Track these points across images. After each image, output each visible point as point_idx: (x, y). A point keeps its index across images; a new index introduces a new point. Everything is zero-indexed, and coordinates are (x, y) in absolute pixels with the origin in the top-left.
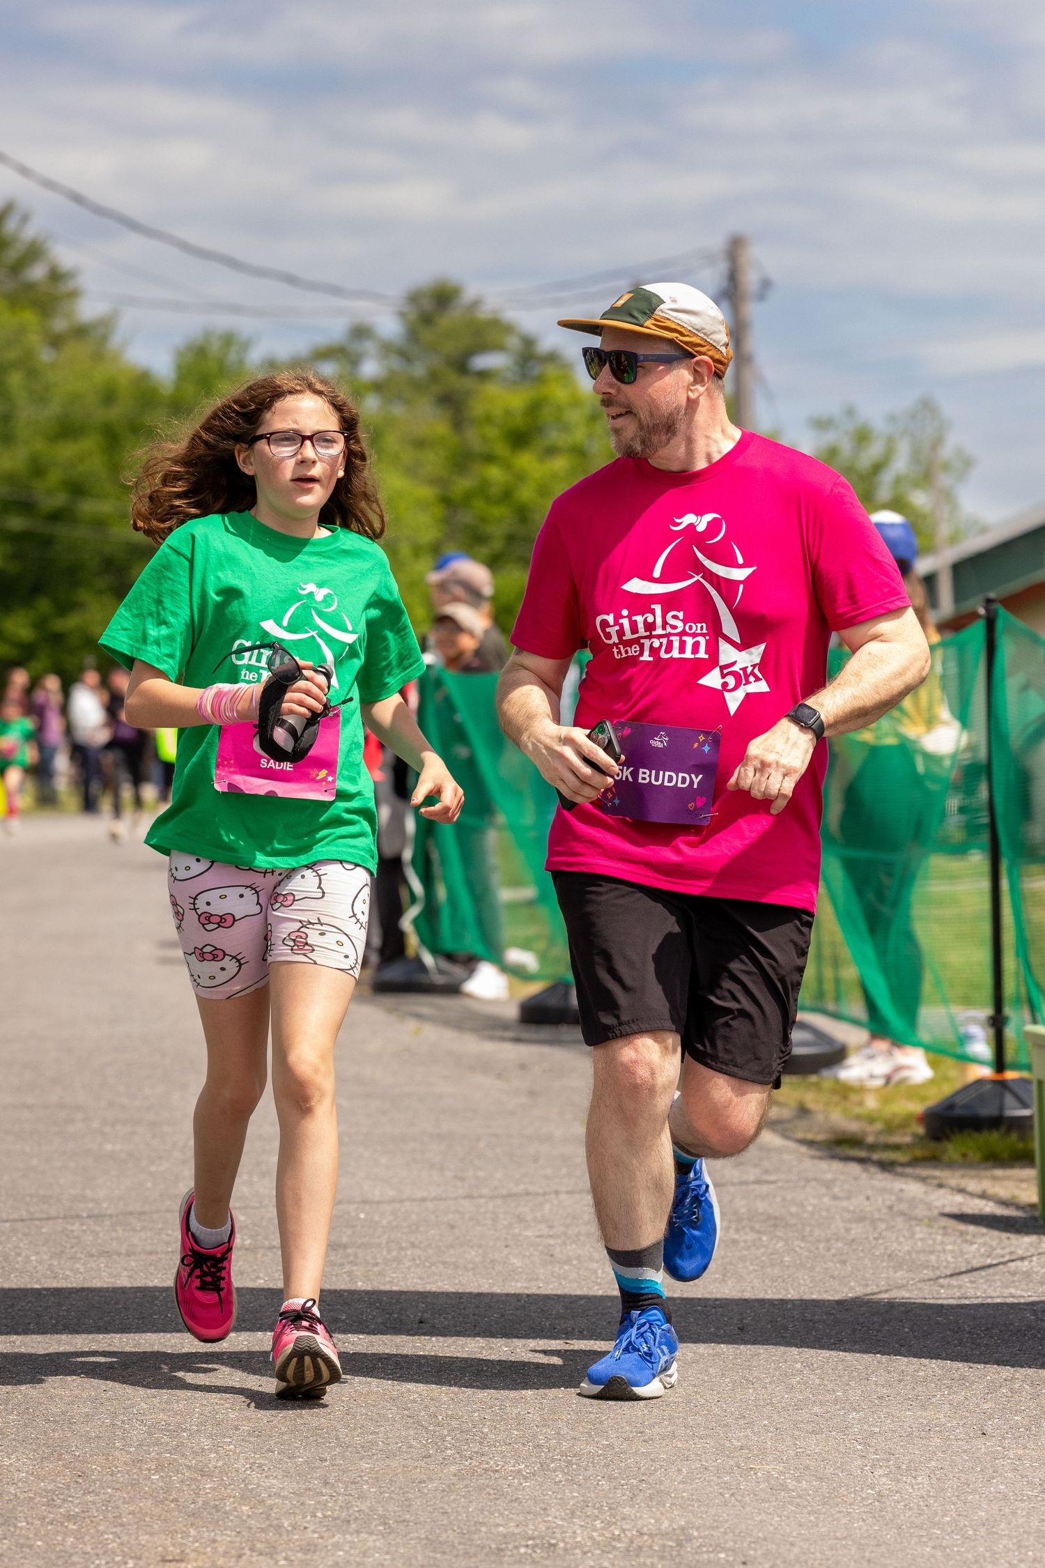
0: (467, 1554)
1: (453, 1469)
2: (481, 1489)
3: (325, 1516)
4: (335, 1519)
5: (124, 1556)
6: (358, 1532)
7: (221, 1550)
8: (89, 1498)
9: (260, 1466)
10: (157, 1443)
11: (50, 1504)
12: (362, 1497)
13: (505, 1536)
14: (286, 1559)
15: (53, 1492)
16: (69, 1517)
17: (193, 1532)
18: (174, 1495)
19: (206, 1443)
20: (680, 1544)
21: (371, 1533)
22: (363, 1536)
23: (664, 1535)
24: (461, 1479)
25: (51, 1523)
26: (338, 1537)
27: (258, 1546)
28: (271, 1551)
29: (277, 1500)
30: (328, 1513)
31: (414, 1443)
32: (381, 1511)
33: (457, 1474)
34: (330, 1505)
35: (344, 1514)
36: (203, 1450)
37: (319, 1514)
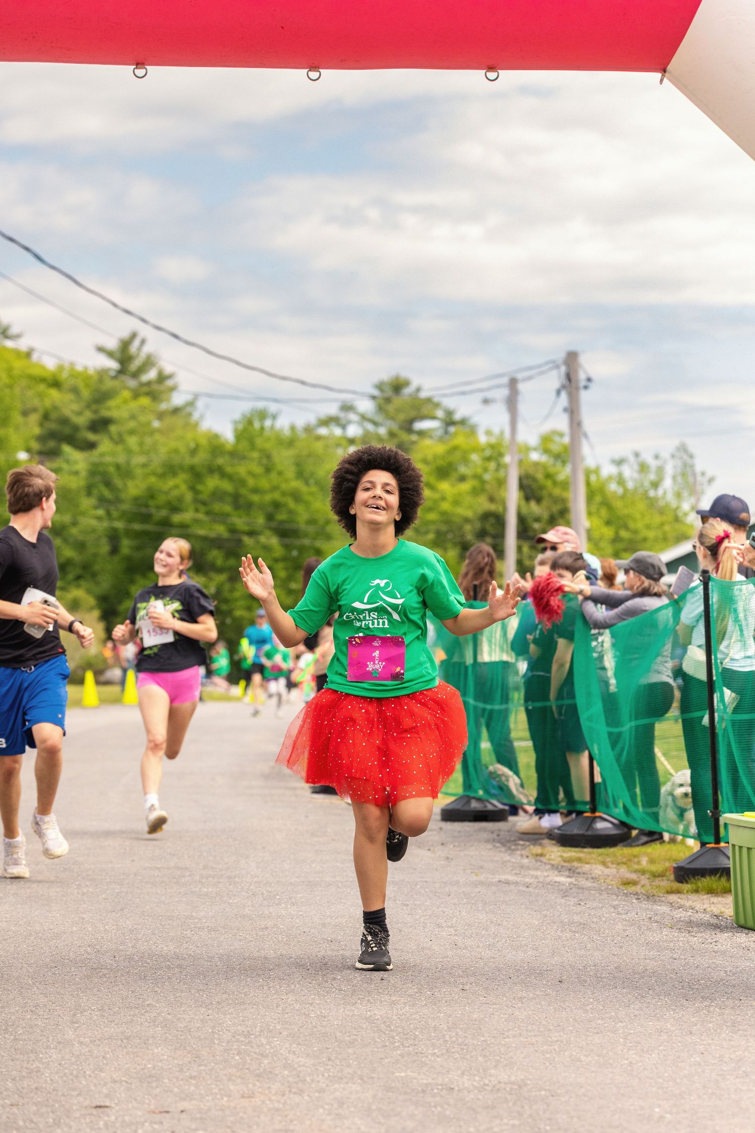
0: (405, 1093)
1: (399, 1052)
2: (414, 1061)
3: (329, 1076)
4: (334, 1077)
5: (222, 1095)
6: (347, 1083)
7: (273, 1092)
8: (202, 1068)
9: (294, 1052)
10: (238, 1041)
11: (181, 1071)
12: (349, 1066)
13: (426, 1084)
14: (309, 1096)
15: (182, 1065)
16: (191, 1078)
17: (258, 1084)
18: (247, 1066)
19: (264, 1041)
20: (520, 1087)
21: (354, 1083)
22: (350, 1085)
23: (513, 1083)
25: (182, 1080)
26: (336, 1086)
27: (294, 1090)
28: (300, 1092)
29: (304, 1068)
30: (331, 1074)
31: (378, 1040)
32: (359, 1073)
33: (402, 1056)
34: (332, 1070)
35: (339, 1075)
36: (263, 1044)
37: (326, 1075)
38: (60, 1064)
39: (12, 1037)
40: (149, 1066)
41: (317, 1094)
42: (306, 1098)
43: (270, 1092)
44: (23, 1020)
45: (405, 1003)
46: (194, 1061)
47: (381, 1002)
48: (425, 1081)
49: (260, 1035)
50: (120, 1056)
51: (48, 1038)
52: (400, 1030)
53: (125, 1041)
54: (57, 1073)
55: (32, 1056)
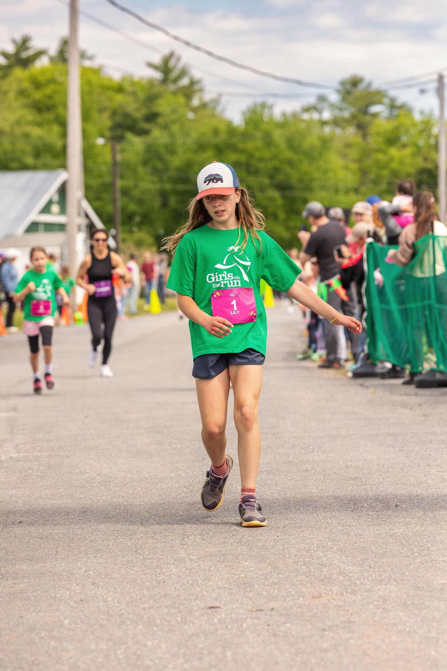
0: (429, 591)
1: (419, 560)
2: (431, 567)
3: (372, 579)
4: (376, 580)
5: (298, 596)
6: (386, 585)
7: (335, 593)
8: (280, 576)
9: (344, 562)
10: (302, 555)
11: (266, 578)
12: (385, 572)
13: (443, 584)
14: (360, 595)
15: (266, 574)
16: (274, 584)
17: (323, 587)
18: (312, 574)
19: (321, 555)
21: (391, 585)
22: (388, 586)
24: (422, 564)
25: (267, 585)
26: (379, 587)
27: (349, 591)
28: (354, 592)
29: (353, 574)
30: (374, 578)
31: (402, 551)
32: (393, 577)
33: (421, 562)
34: (374, 575)
35: (379, 578)
36: (321, 557)
37: (370, 579)
38: (179, 576)
39: (141, 557)
40: (243, 575)
41: (366, 594)
42: (359, 596)
43: (333, 593)
44: (147, 543)
45: (416, 524)
46: (274, 571)
47: (399, 523)
48: (442, 582)
49: (317, 550)
50: (220, 569)
51: (167, 557)
52: (416, 543)
53: (222, 557)
54: (178, 583)
55: (158, 571)
